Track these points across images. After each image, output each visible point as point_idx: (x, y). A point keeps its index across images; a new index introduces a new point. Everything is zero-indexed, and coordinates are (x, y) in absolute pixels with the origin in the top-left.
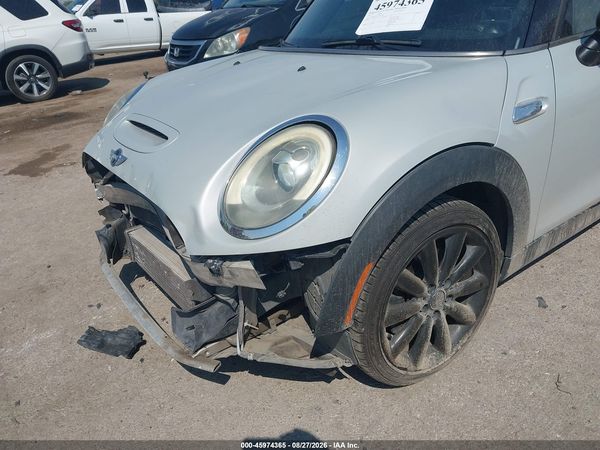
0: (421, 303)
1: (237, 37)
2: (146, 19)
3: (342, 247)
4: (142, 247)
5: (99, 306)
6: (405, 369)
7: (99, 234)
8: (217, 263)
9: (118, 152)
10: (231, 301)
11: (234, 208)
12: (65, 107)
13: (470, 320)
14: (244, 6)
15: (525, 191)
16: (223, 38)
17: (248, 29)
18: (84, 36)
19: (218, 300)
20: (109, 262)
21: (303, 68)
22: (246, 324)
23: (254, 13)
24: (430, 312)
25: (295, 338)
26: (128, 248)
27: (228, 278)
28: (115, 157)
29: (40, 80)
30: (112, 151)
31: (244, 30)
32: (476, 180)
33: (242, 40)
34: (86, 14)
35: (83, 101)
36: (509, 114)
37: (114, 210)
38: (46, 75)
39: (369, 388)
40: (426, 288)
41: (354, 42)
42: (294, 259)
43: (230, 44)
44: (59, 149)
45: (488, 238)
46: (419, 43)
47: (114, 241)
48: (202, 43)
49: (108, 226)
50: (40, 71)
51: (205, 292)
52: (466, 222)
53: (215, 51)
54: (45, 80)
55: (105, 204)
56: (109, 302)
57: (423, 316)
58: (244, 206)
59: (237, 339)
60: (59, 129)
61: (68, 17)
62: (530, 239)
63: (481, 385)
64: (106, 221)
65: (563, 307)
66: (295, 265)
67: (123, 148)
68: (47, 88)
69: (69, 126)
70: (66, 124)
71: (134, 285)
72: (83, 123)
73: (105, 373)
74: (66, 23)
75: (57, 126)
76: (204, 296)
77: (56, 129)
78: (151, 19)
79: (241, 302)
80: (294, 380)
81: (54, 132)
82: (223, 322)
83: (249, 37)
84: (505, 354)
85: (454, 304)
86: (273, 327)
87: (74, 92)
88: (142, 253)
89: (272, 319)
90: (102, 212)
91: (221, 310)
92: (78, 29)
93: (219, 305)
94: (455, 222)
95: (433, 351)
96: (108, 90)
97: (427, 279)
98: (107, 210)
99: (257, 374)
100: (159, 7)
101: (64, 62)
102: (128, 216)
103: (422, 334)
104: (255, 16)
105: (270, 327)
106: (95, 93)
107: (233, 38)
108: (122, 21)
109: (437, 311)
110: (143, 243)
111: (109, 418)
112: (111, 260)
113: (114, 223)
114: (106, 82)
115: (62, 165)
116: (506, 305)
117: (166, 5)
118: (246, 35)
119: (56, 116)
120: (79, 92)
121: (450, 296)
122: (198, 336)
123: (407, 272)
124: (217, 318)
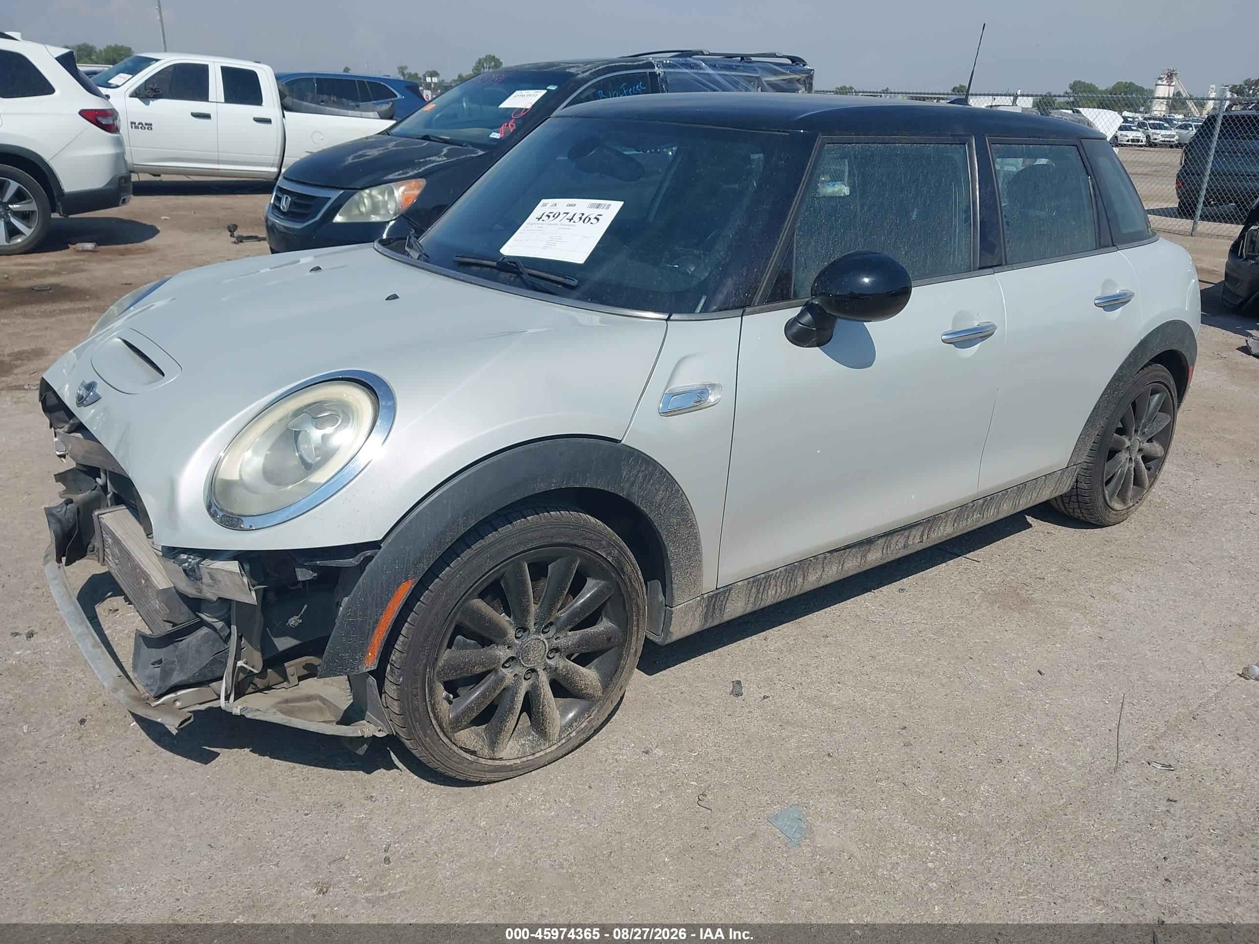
0: (502, 653)
1: (399, 192)
2: (258, 120)
3: (369, 553)
4: (117, 541)
5: (30, 635)
6: (473, 753)
7: (49, 513)
8: (193, 560)
9: (90, 387)
10: (219, 625)
11: (228, 485)
12: (53, 274)
13: (591, 691)
14: (426, 138)
15: (684, 512)
16: (375, 192)
17: (422, 182)
18: (119, 143)
19: (202, 623)
20: (59, 561)
21: (395, 297)
22: (240, 663)
23: (437, 154)
24: (520, 671)
25: (323, 700)
26: (96, 543)
27: (209, 585)
28: (83, 392)
29: (16, 214)
30: (82, 384)
31: (413, 182)
32: (586, 485)
33: (407, 199)
34: (136, 94)
35: (94, 266)
36: (654, 399)
37: (82, 475)
38: (31, 206)
39: (425, 783)
40: (511, 632)
41: (494, 264)
42: (302, 566)
43: (385, 203)
44: (21, 357)
45: (620, 570)
46: (575, 283)
47: (73, 528)
48: (334, 195)
49: (69, 502)
50: (19, 197)
51: (185, 609)
52: (576, 542)
53: (356, 212)
54: (25, 217)
55: (69, 464)
56: (49, 630)
57: (508, 674)
58: (240, 483)
59: (223, 686)
60: (34, 316)
61: (93, 103)
62: (708, 584)
63: (592, 791)
64: (65, 492)
65: (765, 697)
66: (303, 575)
67: (99, 382)
68: (27, 231)
69: (52, 314)
70: (48, 307)
71: (101, 609)
72: (84, 310)
73: (15, 735)
74: (85, 114)
75: (28, 309)
76: (184, 616)
77: (25, 315)
78: (268, 121)
79: (234, 628)
80: (316, 765)
81: (20, 320)
82: (207, 658)
83: (420, 197)
84: (647, 753)
85: (561, 663)
86: (293, 680)
87: (80, 246)
88: (116, 550)
89: (292, 667)
90: (61, 477)
91: (205, 639)
92: (109, 128)
93: (204, 630)
94: (558, 541)
95: (529, 734)
96: (150, 250)
97: (515, 619)
98: (70, 476)
99: (262, 754)
100: (289, 100)
101: (70, 184)
102: (104, 488)
103: (506, 702)
104: (440, 159)
105: (286, 679)
106: (123, 253)
107: (391, 193)
108: (207, 116)
109: (533, 670)
110: (119, 534)
111: (9, 797)
112: (64, 559)
113: (79, 497)
114: (152, 231)
115: (20, 388)
116: (683, 687)
117: (302, 97)
118: (417, 192)
119: (32, 289)
120: (89, 246)
121: (557, 650)
122: (166, 674)
123: (479, 604)
124: (198, 651)
